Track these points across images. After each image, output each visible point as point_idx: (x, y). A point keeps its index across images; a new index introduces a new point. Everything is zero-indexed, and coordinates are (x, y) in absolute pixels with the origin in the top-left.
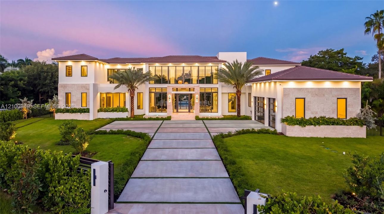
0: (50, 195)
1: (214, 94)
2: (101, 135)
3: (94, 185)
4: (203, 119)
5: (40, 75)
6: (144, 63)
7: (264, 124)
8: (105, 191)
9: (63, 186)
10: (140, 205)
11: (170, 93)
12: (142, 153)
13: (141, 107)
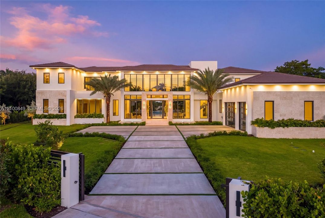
0: (19, 186)
1: (186, 101)
2: (78, 137)
3: (64, 176)
4: (176, 124)
5: (19, 84)
6: (120, 71)
7: (234, 128)
8: (76, 182)
9: (32, 177)
10: (114, 197)
11: (145, 100)
12: (116, 152)
13: (117, 114)
